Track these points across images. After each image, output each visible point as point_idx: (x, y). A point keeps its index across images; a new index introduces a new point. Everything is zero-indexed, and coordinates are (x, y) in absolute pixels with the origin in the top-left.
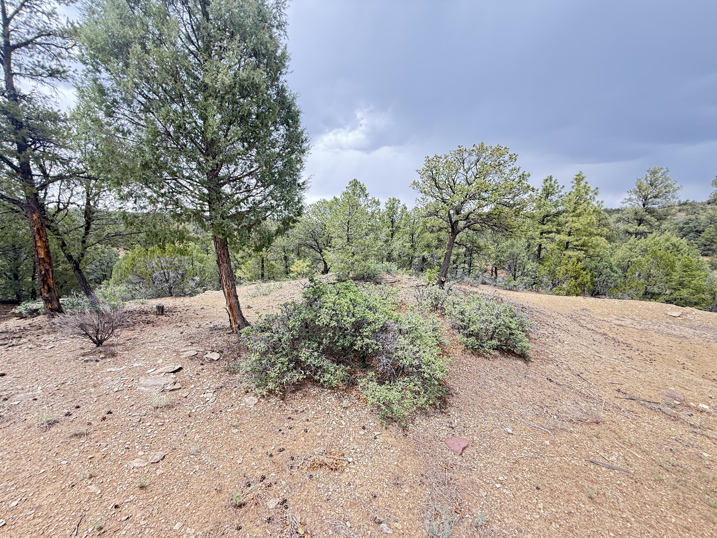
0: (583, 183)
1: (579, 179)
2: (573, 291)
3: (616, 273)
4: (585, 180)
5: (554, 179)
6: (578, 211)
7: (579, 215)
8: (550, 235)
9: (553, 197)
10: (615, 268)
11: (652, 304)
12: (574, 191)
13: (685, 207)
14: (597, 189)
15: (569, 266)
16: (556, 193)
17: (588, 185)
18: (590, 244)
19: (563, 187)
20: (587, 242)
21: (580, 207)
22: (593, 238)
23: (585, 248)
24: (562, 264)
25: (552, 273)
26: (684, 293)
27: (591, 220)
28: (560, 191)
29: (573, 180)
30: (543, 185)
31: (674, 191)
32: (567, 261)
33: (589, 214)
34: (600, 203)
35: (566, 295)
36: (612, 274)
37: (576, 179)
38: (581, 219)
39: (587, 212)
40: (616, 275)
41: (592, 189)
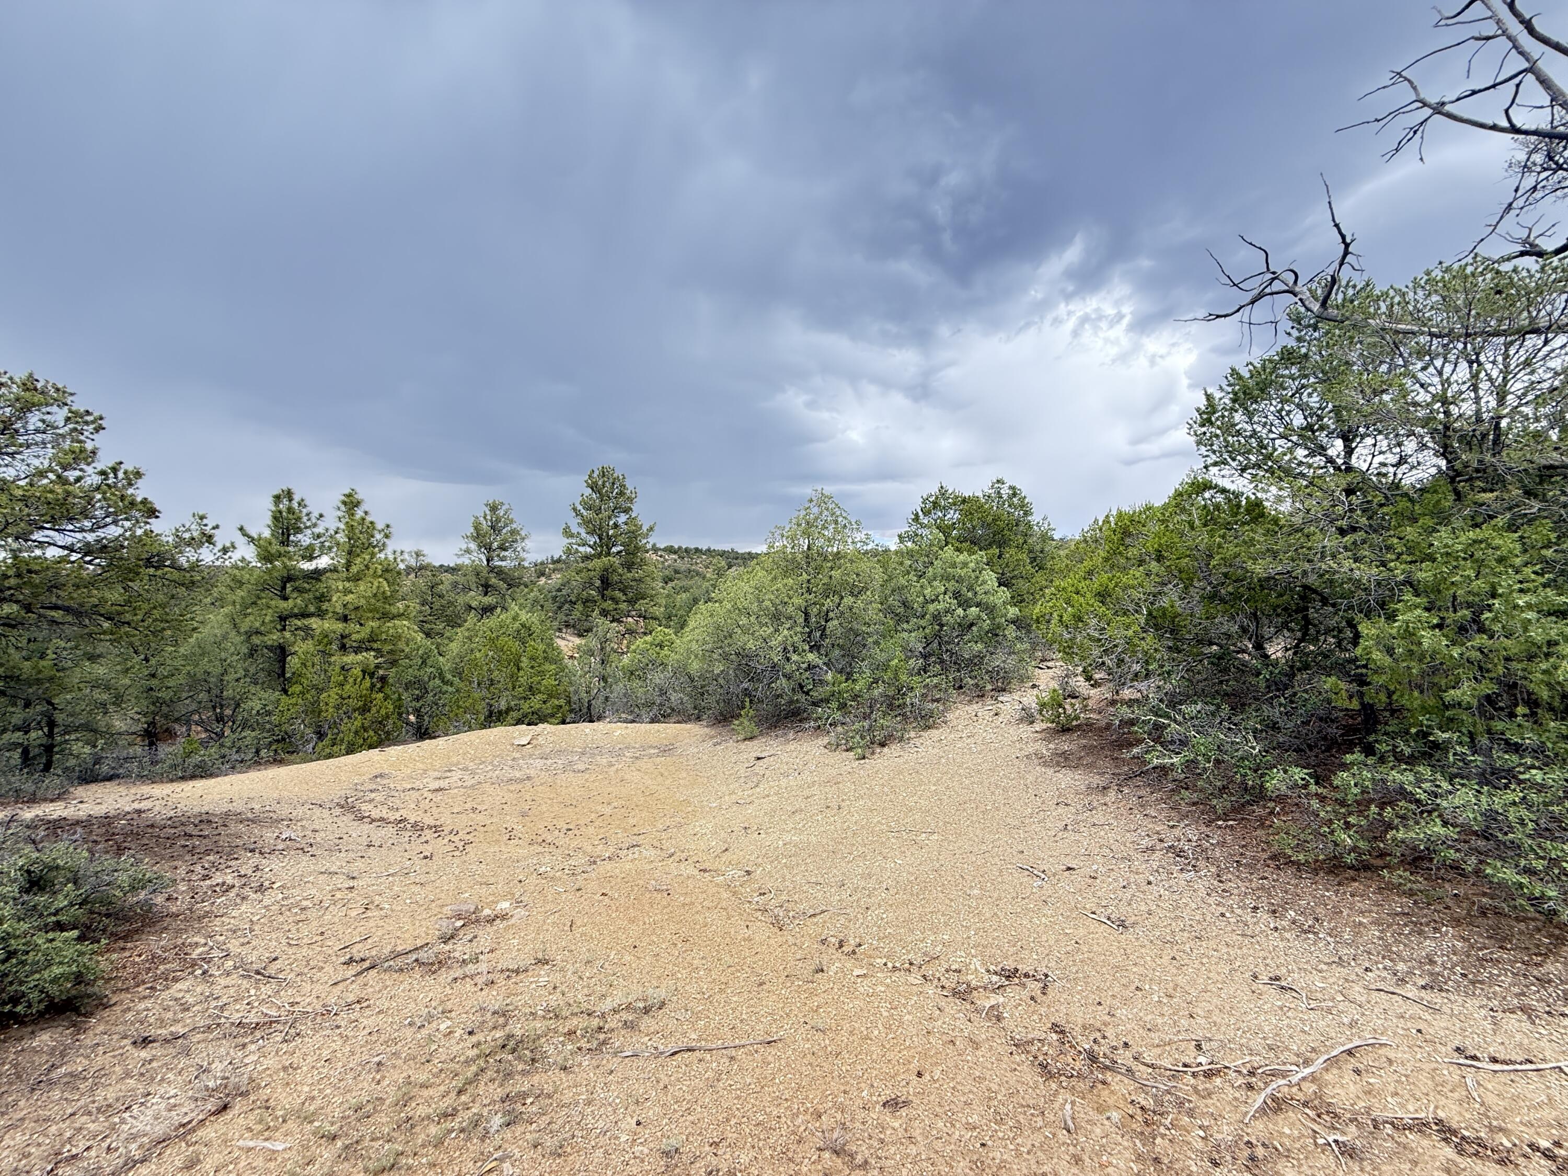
0: (359, 513)
1: (351, 503)
2: (361, 741)
3: (452, 685)
4: (363, 507)
5: (297, 498)
6: (354, 569)
7: (357, 579)
8: (306, 622)
9: (300, 536)
10: (449, 676)
11: (497, 732)
12: (342, 526)
13: (559, 566)
14: (388, 526)
15: (347, 687)
16: (306, 528)
17: (369, 519)
18: (384, 636)
19: (321, 516)
20: (378, 631)
21: (358, 560)
22: (388, 624)
23: (375, 646)
24: (331, 684)
25: (314, 710)
26: (536, 702)
27: (378, 587)
28: (315, 525)
29: (340, 505)
30: (274, 509)
31: (523, 539)
32: (342, 678)
33: (375, 575)
34: (398, 554)
35: (348, 754)
36: (445, 688)
37: (344, 503)
38: (362, 586)
39: (371, 571)
40: (450, 689)
41: (380, 526)
